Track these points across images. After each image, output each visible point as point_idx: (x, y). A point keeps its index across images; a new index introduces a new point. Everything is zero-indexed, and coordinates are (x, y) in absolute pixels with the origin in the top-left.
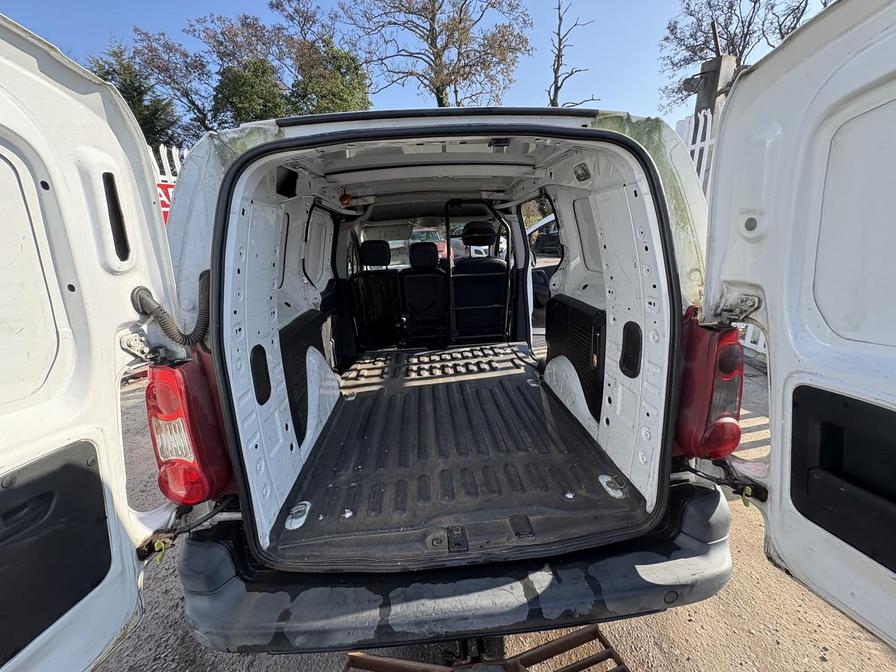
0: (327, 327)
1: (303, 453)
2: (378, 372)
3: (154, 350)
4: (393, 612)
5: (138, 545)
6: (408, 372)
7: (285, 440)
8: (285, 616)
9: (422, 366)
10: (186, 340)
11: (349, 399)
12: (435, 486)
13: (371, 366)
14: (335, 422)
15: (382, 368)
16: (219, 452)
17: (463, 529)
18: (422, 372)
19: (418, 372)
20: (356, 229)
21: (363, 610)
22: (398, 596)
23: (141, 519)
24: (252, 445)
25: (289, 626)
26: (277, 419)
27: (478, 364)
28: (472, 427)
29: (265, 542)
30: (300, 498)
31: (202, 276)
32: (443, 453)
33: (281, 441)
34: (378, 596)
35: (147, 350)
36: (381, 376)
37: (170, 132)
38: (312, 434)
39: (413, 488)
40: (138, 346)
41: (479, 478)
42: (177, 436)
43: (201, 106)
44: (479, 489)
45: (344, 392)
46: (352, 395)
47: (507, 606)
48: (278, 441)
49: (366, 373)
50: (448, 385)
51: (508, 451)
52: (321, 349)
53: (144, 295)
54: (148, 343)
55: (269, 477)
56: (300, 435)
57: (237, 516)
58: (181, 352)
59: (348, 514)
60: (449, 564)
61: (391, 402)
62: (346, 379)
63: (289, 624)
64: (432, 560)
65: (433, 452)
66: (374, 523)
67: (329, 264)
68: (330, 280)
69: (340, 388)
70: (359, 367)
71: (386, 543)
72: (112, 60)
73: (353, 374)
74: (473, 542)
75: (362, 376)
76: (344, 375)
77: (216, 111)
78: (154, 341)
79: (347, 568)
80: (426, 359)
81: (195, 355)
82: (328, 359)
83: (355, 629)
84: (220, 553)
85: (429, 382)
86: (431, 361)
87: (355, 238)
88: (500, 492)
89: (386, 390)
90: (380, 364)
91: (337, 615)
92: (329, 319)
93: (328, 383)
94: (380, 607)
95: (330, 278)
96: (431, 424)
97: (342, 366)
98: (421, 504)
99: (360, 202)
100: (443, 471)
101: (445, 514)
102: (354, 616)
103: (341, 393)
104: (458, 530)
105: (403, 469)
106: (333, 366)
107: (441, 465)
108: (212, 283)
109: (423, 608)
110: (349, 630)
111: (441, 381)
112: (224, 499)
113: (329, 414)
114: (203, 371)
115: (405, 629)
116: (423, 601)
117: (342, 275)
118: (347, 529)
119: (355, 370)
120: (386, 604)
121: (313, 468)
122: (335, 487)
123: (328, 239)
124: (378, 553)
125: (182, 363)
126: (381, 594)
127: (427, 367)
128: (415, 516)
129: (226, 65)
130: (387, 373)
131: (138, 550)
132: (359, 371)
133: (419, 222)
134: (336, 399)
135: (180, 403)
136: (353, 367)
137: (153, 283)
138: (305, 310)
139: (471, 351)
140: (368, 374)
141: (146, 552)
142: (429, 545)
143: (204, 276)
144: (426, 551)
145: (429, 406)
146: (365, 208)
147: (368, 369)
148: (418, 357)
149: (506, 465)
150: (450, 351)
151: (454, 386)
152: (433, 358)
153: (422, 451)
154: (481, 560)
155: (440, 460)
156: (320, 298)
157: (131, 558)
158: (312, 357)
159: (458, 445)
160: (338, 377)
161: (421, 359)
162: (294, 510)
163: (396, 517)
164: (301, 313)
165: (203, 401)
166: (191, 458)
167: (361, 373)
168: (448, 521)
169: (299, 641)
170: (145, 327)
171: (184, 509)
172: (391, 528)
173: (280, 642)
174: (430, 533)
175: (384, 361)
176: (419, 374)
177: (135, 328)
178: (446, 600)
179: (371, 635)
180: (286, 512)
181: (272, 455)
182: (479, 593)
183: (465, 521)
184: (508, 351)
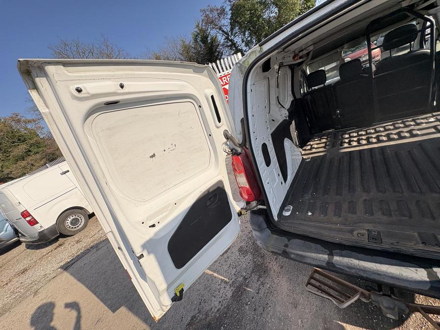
0: (293, 126)
1: (287, 186)
2: (323, 145)
3: (232, 150)
4: (334, 259)
5: (238, 212)
6: (342, 143)
7: (279, 180)
8: (286, 246)
9: (352, 139)
10: (240, 146)
11: (307, 160)
12: (360, 207)
13: (319, 142)
14: (301, 172)
15: (325, 143)
16: (256, 184)
17: (379, 232)
18: (352, 143)
19: (349, 143)
20: (304, 68)
21: (319, 254)
22: (337, 253)
23: (237, 204)
24: (267, 183)
25: (288, 250)
26: (275, 172)
27: (399, 134)
28: (389, 176)
29: (276, 218)
30: (288, 204)
31: (241, 120)
32: (366, 190)
33: (277, 181)
34: (326, 250)
35: (230, 151)
36: (324, 147)
37: (218, 50)
38: (290, 178)
39: (345, 206)
40: (228, 150)
41: (394, 206)
42: (242, 178)
43: (226, 31)
44: (393, 213)
45: (304, 157)
46: (308, 158)
47: (411, 278)
48: (276, 181)
49: (316, 146)
50: (371, 149)
51: (421, 193)
52: (291, 139)
53: (226, 132)
54: (230, 148)
55: (274, 195)
56: (285, 178)
57: (265, 207)
58: (239, 150)
59: (310, 214)
60: (368, 247)
61: (331, 162)
62: (305, 150)
63: (288, 249)
64: (356, 242)
65: (359, 189)
66: (323, 219)
67: (291, 92)
68: (292, 101)
69: (302, 155)
70: (312, 143)
71: (330, 229)
72: (197, 30)
73: (309, 147)
74: (386, 240)
75: (314, 148)
76: (304, 148)
77: (232, 29)
78: (231, 147)
79: (311, 235)
80: (355, 134)
81: (243, 151)
82: (294, 142)
83: (316, 259)
84: (261, 219)
85: (357, 149)
86: (359, 135)
87: (304, 72)
88: (410, 217)
89: (328, 155)
90: (324, 140)
91: (307, 252)
92: (293, 122)
93: (295, 153)
94: (328, 255)
95: (292, 100)
96: (358, 173)
97: (302, 144)
98: (350, 215)
99: (305, 52)
100: (366, 200)
101: (366, 223)
102: (316, 254)
103: (303, 158)
104: (375, 232)
105: (338, 197)
106: (298, 144)
107: (364, 197)
108: (245, 122)
109: (351, 262)
110: (314, 259)
111: (366, 147)
112: (260, 201)
113: (297, 168)
114: (247, 156)
115: (342, 267)
116: (352, 259)
117: (298, 96)
118: (309, 219)
119: (310, 145)
120: (331, 254)
121: (292, 192)
122: (303, 201)
123: (288, 80)
124: (326, 233)
125: (240, 154)
126: (328, 250)
127: (355, 139)
128: (346, 220)
129: (232, 3)
130: (328, 145)
131: (238, 213)
132: (312, 145)
133: (345, 47)
134: (301, 161)
135: (242, 168)
136: (308, 143)
137: (228, 128)
138: (281, 121)
139: (393, 125)
140: (318, 147)
141: (240, 214)
142: (356, 235)
143: (242, 120)
144: (353, 238)
145: (357, 163)
146: (308, 54)
147: (317, 144)
148: (349, 134)
149: (418, 202)
150: (375, 127)
151: (377, 150)
152: (360, 133)
153: (351, 189)
154: (392, 250)
155: (363, 194)
156: (287, 113)
157: (237, 216)
158: (287, 143)
159: (377, 187)
160: (301, 150)
161: (351, 135)
162: (286, 208)
163: (335, 219)
164: (279, 123)
165: (248, 167)
166: (248, 186)
167: (313, 146)
168: (369, 226)
169: (292, 256)
170: (228, 143)
171: (248, 203)
172: (332, 223)
173: (285, 254)
174: (356, 230)
175: (327, 139)
176: (350, 144)
177: (226, 144)
178: (366, 262)
179: (324, 264)
180: (282, 208)
181: (274, 186)
182: (389, 266)
183: (380, 228)
184: (432, 120)
